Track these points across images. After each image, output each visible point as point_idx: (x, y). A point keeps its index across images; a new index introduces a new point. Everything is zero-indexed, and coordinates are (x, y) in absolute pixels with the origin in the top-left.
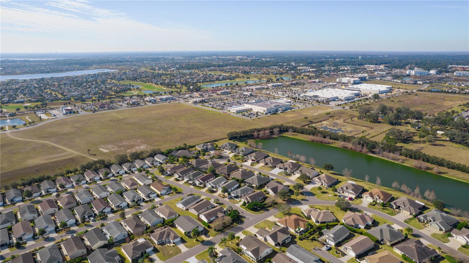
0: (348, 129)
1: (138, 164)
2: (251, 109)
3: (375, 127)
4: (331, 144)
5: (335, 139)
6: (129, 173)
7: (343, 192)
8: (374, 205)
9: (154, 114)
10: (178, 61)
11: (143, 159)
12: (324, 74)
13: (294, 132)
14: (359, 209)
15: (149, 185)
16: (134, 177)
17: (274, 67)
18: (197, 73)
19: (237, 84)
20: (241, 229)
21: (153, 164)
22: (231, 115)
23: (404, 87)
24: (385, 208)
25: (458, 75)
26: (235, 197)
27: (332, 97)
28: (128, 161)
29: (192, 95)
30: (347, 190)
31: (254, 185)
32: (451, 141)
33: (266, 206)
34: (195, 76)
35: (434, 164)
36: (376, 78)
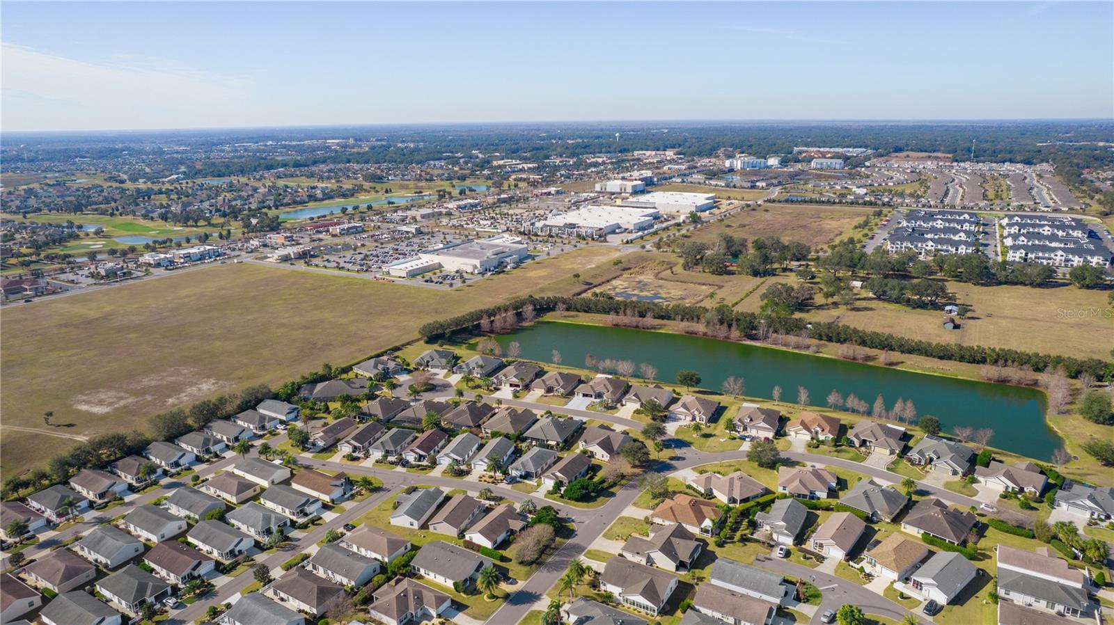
0: (673, 293)
1: (220, 432)
2: (440, 266)
3: (725, 284)
4: (659, 329)
5: (662, 318)
6: (208, 461)
7: (745, 429)
8: (818, 447)
9: (186, 297)
10: (175, 155)
11: (227, 418)
12: (558, 174)
13: (568, 309)
14: (794, 459)
15: (287, 482)
16: (230, 468)
17: (437, 162)
18: (247, 185)
19: (370, 208)
20: (579, 549)
21: (263, 428)
22: (396, 283)
23: (739, 196)
24: (839, 448)
25: (819, 166)
26: (521, 477)
27: (608, 224)
28: (189, 430)
29: (268, 241)
30: (752, 423)
31: (553, 443)
32: (879, 298)
33: (605, 485)
34: (246, 192)
35: (876, 347)
36: (674, 179)
